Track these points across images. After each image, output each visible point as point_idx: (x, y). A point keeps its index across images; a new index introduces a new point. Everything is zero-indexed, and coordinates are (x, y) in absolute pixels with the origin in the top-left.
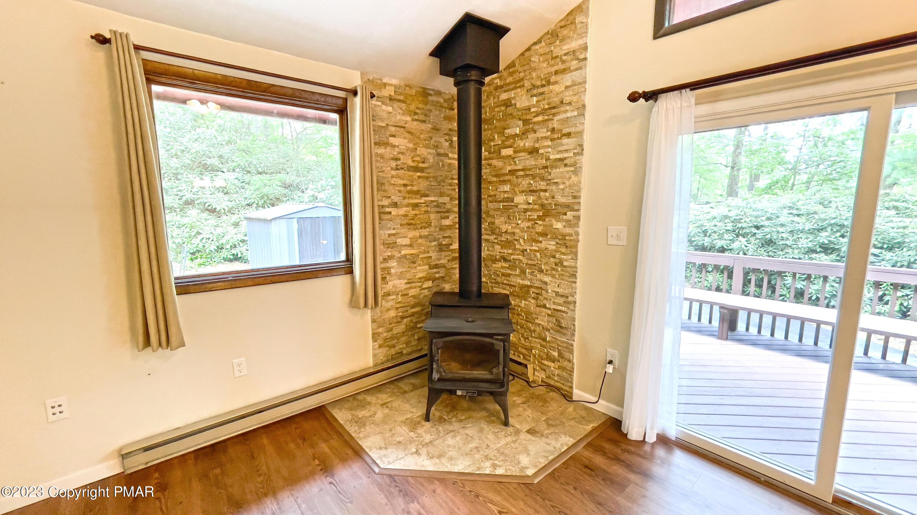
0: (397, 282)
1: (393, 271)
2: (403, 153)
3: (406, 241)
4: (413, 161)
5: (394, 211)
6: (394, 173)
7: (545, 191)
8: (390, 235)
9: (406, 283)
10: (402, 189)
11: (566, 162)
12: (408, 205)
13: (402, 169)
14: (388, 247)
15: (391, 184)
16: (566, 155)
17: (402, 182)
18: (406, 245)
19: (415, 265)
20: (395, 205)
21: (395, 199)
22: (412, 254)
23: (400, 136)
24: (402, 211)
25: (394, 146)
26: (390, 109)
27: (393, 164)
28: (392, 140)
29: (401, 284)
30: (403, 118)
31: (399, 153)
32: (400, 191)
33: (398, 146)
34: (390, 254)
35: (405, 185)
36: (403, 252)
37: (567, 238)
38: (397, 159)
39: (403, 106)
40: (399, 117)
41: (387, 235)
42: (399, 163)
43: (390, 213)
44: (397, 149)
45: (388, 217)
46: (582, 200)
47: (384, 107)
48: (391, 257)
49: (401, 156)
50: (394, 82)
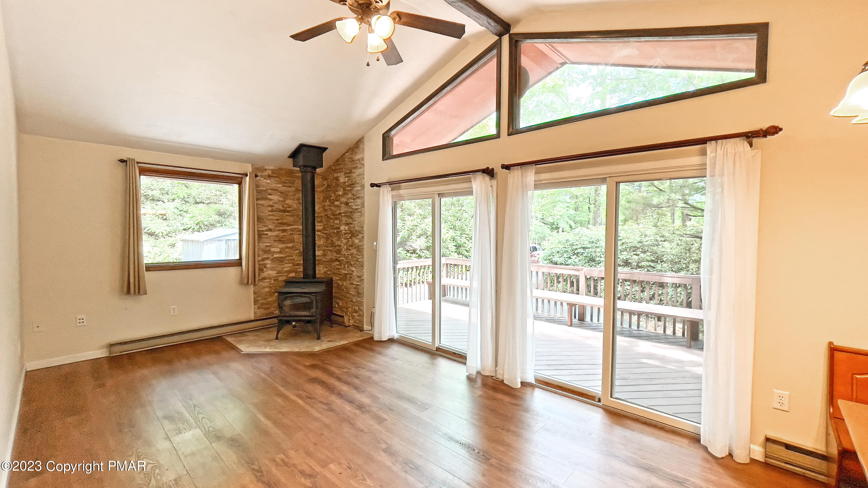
0: (270, 272)
1: (268, 266)
2: (276, 203)
3: (278, 250)
4: (283, 207)
5: (270, 233)
6: (270, 213)
7: (352, 224)
8: (266, 246)
9: (277, 273)
10: (275, 221)
11: (358, 210)
12: (279, 230)
13: (275, 211)
14: (265, 253)
15: (268, 219)
16: (358, 207)
17: (277, 218)
18: (276, 252)
19: (283, 263)
20: (270, 230)
21: (271, 227)
22: (281, 257)
23: (274, 195)
24: (275, 233)
25: (270, 200)
26: (269, 181)
27: (270, 209)
28: (269, 197)
29: (273, 273)
30: (277, 185)
31: (274, 203)
32: (274, 223)
33: (273, 200)
34: (266, 256)
35: (276, 220)
36: (275, 256)
37: (360, 247)
38: (272, 206)
39: (277, 179)
40: (274, 185)
41: (264, 246)
42: (274, 208)
43: (267, 234)
44: (272, 201)
45: (266, 236)
46: (365, 229)
47: (265, 181)
48: (267, 258)
49: (275, 205)
50: (272, 168)
